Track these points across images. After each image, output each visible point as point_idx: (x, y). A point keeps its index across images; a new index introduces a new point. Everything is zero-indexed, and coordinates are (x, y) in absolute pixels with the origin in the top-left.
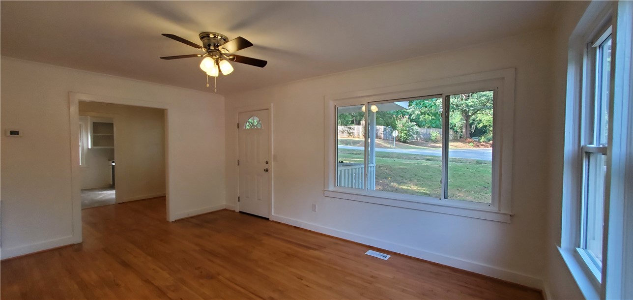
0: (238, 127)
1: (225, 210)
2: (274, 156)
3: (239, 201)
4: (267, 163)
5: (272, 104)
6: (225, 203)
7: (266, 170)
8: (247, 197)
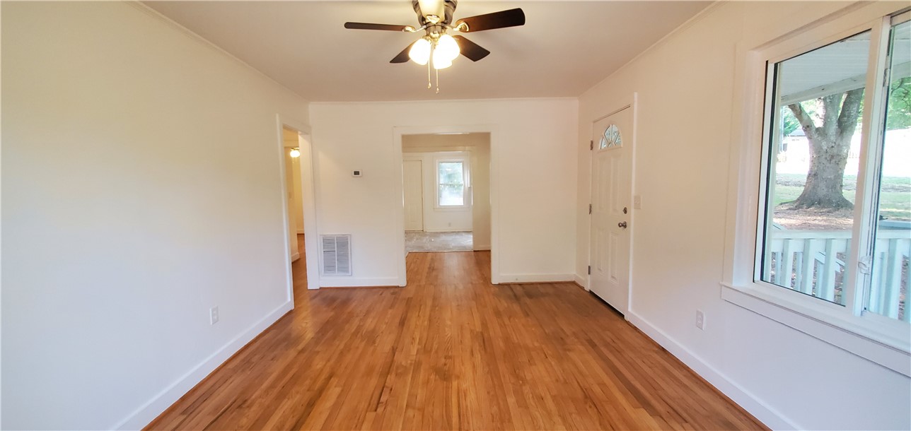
0: (592, 148)
1: (574, 283)
2: (635, 197)
3: (589, 273)
4: (625, 211)
5: (636, 95)
6: (575, 273)
7: (624, 225)
8: (600, 270)
